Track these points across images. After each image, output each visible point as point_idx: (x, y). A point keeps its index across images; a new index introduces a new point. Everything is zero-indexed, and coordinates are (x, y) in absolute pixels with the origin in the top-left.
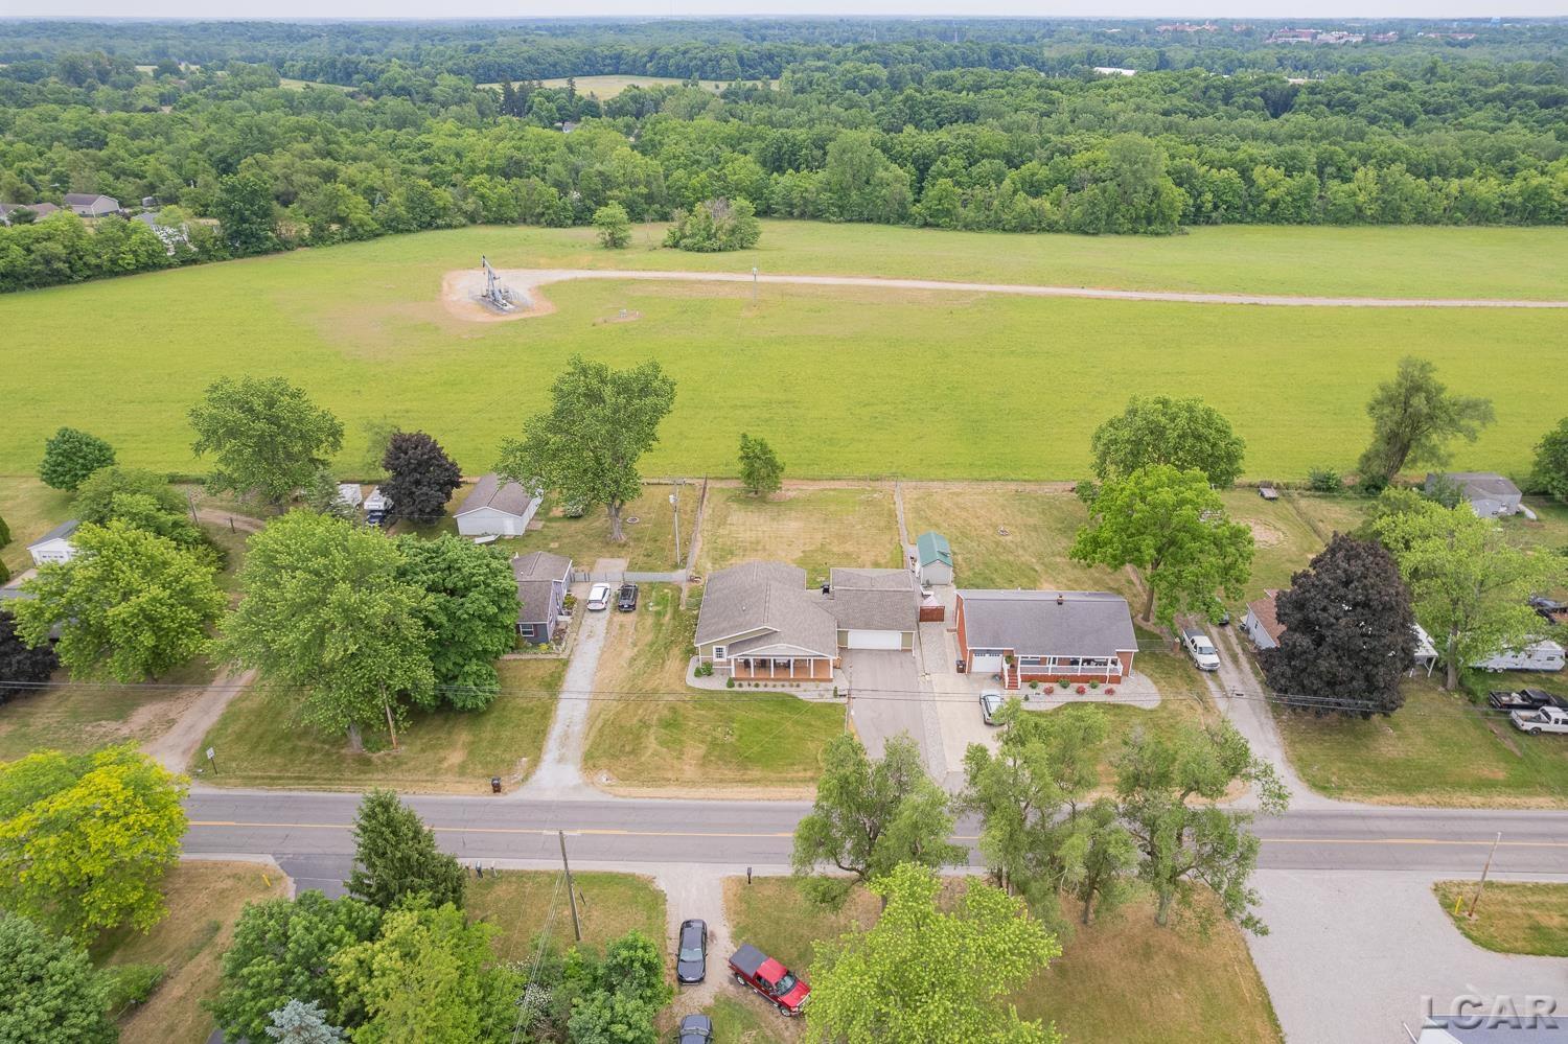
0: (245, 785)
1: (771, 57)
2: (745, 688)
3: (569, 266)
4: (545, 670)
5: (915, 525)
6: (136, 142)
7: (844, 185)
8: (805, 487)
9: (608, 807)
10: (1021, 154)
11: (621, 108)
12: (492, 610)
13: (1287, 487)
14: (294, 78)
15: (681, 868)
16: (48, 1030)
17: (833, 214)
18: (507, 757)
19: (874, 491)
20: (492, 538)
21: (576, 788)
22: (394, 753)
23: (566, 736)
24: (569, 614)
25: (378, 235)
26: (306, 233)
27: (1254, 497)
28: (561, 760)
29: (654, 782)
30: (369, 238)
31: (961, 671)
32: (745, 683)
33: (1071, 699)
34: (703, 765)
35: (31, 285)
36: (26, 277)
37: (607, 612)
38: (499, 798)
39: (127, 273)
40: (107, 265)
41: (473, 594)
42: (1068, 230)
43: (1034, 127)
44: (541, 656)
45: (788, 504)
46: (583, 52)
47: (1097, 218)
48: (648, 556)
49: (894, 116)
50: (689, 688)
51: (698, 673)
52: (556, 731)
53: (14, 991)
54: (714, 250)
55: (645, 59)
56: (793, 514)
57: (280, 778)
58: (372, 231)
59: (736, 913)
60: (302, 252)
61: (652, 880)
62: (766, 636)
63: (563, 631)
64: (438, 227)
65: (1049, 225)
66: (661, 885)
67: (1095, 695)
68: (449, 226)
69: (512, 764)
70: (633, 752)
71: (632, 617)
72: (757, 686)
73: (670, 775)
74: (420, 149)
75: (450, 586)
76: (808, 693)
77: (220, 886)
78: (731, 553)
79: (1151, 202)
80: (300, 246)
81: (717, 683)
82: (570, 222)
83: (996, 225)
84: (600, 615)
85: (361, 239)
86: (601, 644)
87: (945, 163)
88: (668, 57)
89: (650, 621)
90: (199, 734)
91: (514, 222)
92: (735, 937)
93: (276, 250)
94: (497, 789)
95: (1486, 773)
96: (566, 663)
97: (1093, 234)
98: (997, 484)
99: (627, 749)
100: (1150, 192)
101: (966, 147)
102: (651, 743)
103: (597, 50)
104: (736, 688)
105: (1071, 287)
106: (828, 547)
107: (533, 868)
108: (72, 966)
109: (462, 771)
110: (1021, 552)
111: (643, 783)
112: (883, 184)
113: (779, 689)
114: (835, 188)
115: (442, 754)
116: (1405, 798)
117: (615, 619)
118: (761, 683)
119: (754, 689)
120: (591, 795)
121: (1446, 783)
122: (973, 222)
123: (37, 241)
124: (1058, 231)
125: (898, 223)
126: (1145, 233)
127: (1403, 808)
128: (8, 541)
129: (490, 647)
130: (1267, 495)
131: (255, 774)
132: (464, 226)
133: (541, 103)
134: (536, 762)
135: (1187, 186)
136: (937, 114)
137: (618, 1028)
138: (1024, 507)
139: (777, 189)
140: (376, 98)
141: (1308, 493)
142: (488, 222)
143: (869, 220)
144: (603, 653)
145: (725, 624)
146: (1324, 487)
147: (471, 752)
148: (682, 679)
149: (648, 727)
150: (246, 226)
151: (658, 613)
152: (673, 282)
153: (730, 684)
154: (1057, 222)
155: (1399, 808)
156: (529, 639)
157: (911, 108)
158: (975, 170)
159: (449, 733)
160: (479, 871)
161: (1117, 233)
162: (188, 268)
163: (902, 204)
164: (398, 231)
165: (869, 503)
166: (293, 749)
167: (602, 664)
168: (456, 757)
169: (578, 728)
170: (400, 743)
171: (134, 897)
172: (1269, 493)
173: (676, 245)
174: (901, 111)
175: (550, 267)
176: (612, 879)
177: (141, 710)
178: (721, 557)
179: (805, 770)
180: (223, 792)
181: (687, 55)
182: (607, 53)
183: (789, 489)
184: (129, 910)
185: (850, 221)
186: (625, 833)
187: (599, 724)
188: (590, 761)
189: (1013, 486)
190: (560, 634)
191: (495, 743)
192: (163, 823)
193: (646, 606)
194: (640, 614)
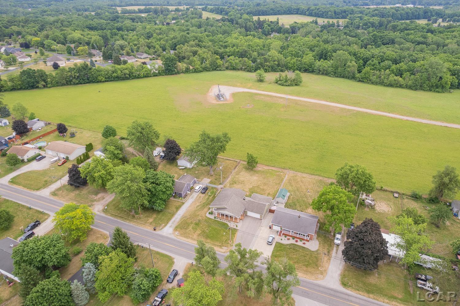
0: (111, 216)
1: (345, 12)
2: (218, 220)
3: (244, 87)
4: (177, 204)
5: (287, 184)
6: (159, 36)
7: (337, 66)
8: (264, 167)
9: (174, 240)
10: (400, 60)
11: (287, 31)
12: (164, 190)
13: (403, 194)
14: (208, 12)
15: (181, 258)
16: (54, 255)
17: (332, 74)
18: (160, 223)
19: (282, 172)
20: (183, 168)
21: (170, 234)
22: (140, 216)
23: (174, 221)
24: (190, 191)
25: (202, 71)
26: (184, 70)
27: (391, 195)
28: (171, 227)
29: (187, 237)
30: (199, 72)
31: (270, 228)
32: (218, 218)
33: (293, 243)
34: (198, 236)
35: (121, 80)
36: (120, 78)
37: (199, 193)
38: (154, 232)
39: (141, 78)
40: (137, 76)
41: (161, 186)
42: (407, 87)
43: (412, 49)
44: (179, 201)
45: (257, 172)
46: (288, 7)
47: (416, 85)
48: (216, 179)
49: (368, 40)
50: (206, 217)
51: (210, 213)
52: (173, 219)
53: (50, 247)
54: (287, 86)
55: (306, 10)
56: (257, 175)
57: (117, 216)
58: (200, 70)
59: (186, 271)
60: (182, 75)
61: (174, 259)
62: (224, 209)
63: (187, 195)
64: (217, 70)
65: (400, 85)
66: (175, 260)
67: (300, 243)
68: (220, 70)
69: (161, 225)
70: (185, 229)
71: (204, 195)
72: (221, 220)
73: (191, 236)
74: (225, 43)
75: (157, 183)
76: (231, 225)
77: (98, 236)
78: (235, 183)
79: (439, 81)
80: (182, 73)
81: (212, 217)
82: (253, 71)
83: (382, 83)
84: (197, 193)
85: (197, 72)
86: (193, 201)
87: (373, 61)
88: (313, 10)
89: (207, 197)
90: (107, 202)
91: (238, 69)
92: (183, 276)
93: (176, 74)
94: (155, 230)
95: (396, 295)
96: (183, 203)
97: (415, 90)
98: (317, 177)
99: (185, 228)
100: (438, 78)
101: (381, 56)
102: (191, 228)
103: (292, 7)
104: (216, 219)
105: (386, 112)
106: (260, 186)
107: (153, 249)
108: (60, 245)
109: (151, 223)
110: (310, 198)
111: (184, 237)
112: (349, 67)
113: (225, 222)
114: (334, 67)
115: (149, 219)
116: (366, 294)
117: (200, 195)
118: (222, 219)
119: (220, 220)
120: (173, 237)
121: (382, 294)
122: (375, 82)
123: (124, 70)
124: (403, 88)
125: (352, 79)
126: (434, 91)
127: (363, 297)
128: (92, 149)
129: (163, 198)
130: (395, 196)
131: (113, 214)
132: (225, 70)
133: (266, 27)
134: (165, 226)
135: (456, 76)
136: (383, 40)
137: (141, 286)
138: (319, 185)
139: (316, 65)
140: (224, 22)
141: (410, 197)
142: (231, 69)
143: (343, 77)
144: (193, 203)
145: (218, 203)
146: (416, 197)
147: (154, 220)
148: (206, 214)
149: (192, 224)
150: (169, 67)
151: (210, 196)
152: (268, 96)
153: (215, 218)
154: (403, 85)
155: (362, 296)
156: (178, 196)
157: (374, 38)
158: (382, 64)
159: (152, 214)
160: (142, 247)
161: (424, 90)
162: (155, 77)
163: (354, 74)
164: (207, 71)
165: (278, 175)
166: (122, 210)
167: (190, 206)
168: (151, 220)
169: (178, 220)
170: (142, 214)
171: (80, 234)
172: (396, 195)
173: (277, 83)
174: (370, 39)
175: (239, 87)
176: (167, 256)
177: (100, 194)
178: (233, 183)
179: (219, 243)
180: (106, 216)
181: (319, 10)
182: (295, 8)
183: (259, 168)
184: (80, 236)
185: (337, 77)
186: (174, 247)
187: (182, 220)
188: (176, 229)
189: (321, 178)
190: (186, 196)
191: (160, 219)
192: (87, 222)
193: (208, 193)
194: (206, 195)
